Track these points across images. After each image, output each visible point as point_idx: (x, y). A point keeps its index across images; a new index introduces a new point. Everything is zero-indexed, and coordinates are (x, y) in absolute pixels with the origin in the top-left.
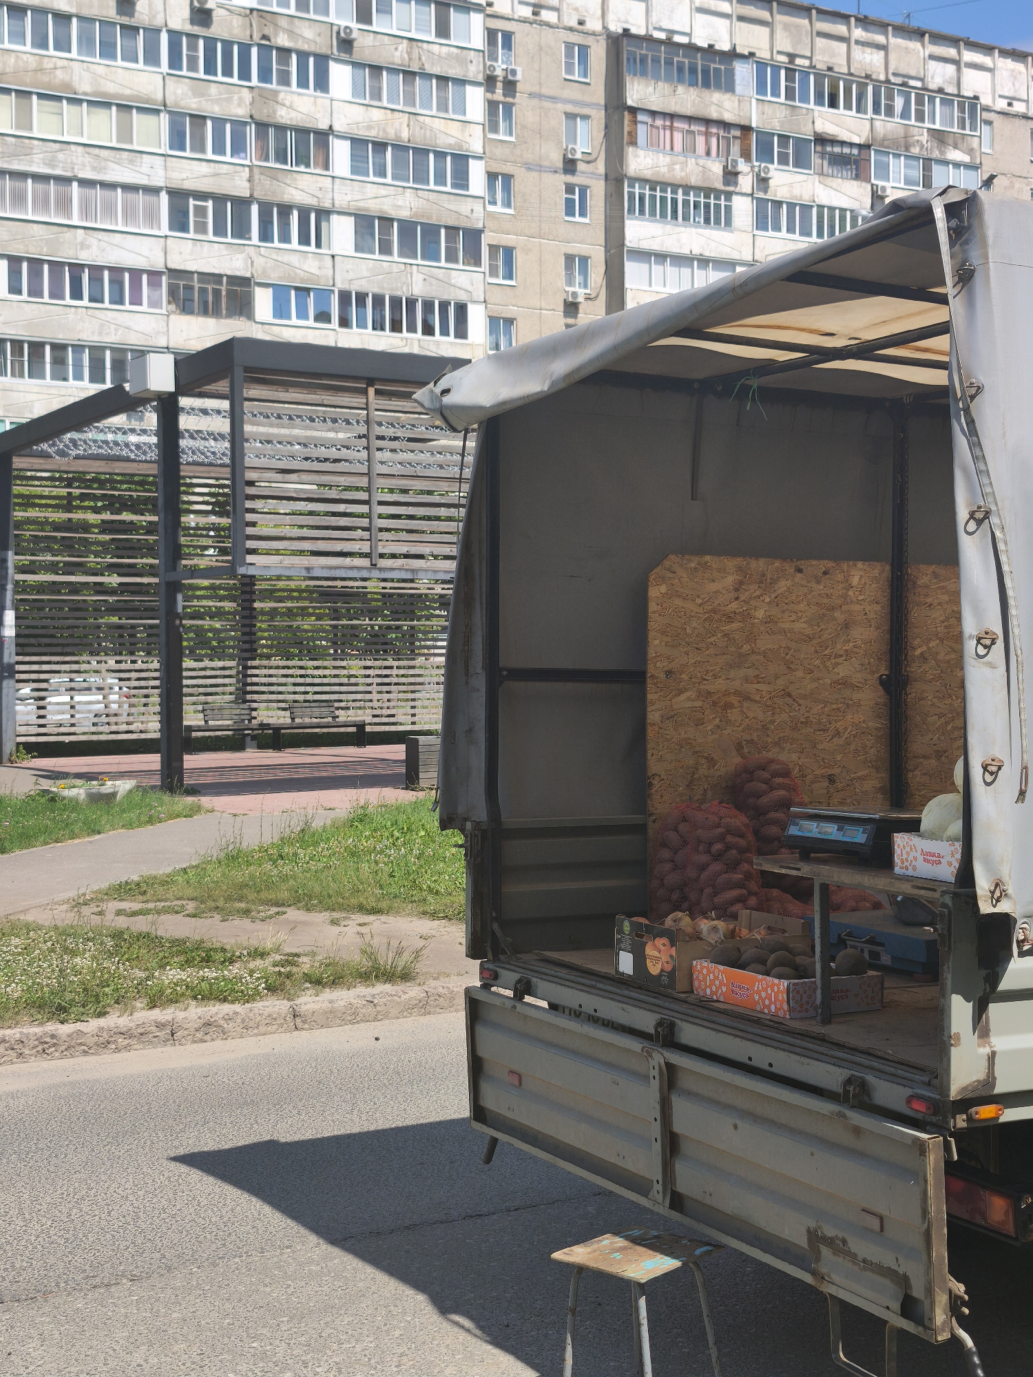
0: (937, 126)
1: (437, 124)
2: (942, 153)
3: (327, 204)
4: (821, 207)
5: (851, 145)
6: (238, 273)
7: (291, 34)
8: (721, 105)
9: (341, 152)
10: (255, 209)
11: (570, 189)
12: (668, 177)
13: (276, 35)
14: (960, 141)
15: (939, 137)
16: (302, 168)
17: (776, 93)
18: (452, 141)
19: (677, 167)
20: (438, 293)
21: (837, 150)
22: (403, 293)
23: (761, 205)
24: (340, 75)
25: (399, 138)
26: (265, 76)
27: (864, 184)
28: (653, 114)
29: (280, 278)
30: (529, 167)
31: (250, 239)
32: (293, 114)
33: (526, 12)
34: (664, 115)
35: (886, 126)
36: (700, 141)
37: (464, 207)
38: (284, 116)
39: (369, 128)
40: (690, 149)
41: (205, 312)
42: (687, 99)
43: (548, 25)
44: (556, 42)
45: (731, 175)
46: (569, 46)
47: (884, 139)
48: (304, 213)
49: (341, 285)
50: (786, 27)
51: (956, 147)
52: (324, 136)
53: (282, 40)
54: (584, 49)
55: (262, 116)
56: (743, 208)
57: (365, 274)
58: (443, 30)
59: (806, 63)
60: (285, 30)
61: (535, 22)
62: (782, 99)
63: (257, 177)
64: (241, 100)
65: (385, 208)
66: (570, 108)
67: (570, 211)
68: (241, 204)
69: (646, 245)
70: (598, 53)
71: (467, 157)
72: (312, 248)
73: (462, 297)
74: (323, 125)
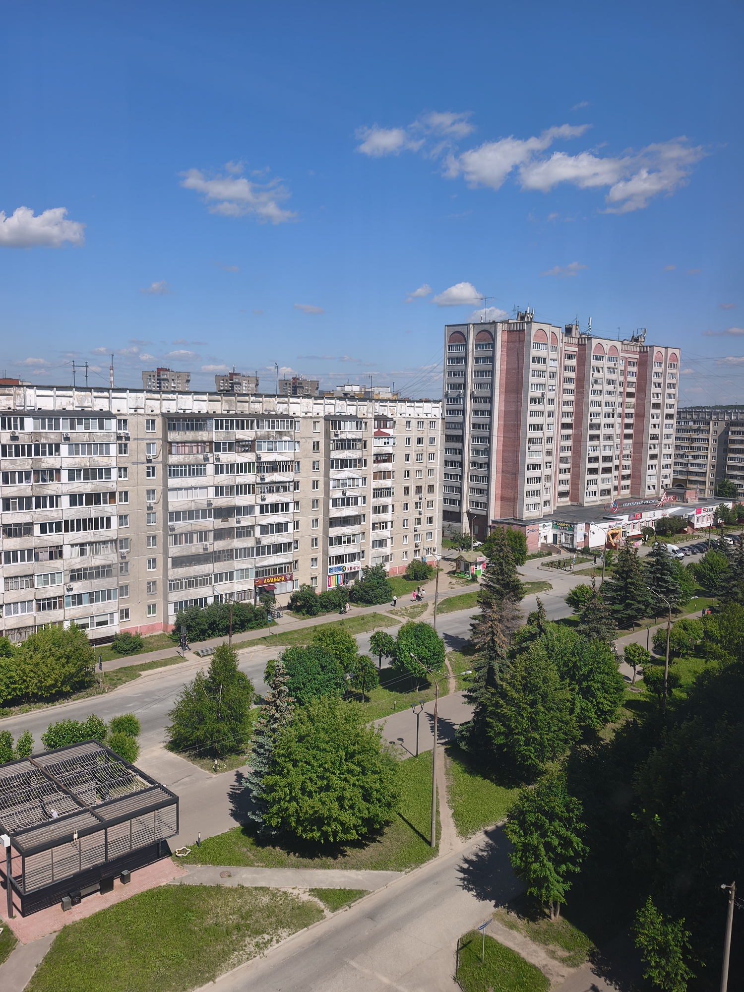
0: (279, 430)
1: (100, 459)
2: (281, 438)
3: (60, 493)
4: (238, 464)
5: (249, 441)
6: (28, 522)
7: (46, 438)
8: (203, 435)
9: (64, 475)
10: (34, 499)
11: (148, 468)
12: (183, 463)
13: (41, 439)
14: (287, 434)
15: (280, 434)
16: (51, 482)
17: (222, 428)
18: (105, 464)
19: (186, 458)
20: (99, 515)
21: (244, 443)
22: (87, 517)
23: (216, 466)
24: (64, 449)
25: (86, 466)
26: (37, 454)
27: (253, 453)
28: (178, 443)
29: (43, 521)
30: (133, 463)
31: (32, 509)
32: (47, 465)
33: (132, 411)
34: (182, 443)
35: (261, 432)
36: (195, 448)
37: (110, 485)
38: (44, 466)
39: (75, 465)
40: (191, 453)
41: (16, 536)
42: (190, 435)
43: (140, 414)
44: (143, 420)
45: (206, 459)
46: (148, 421)
47: (260, 436)
48: (51, 497)
49: (65, 519)
50: (227, 401)
51: (285, 436)
52: (58, 471)
53: (43, 441)
54: (153, 421)
55: (36, 467)
56: (210, 469)
57: (74, 513)
58: (101, 427)
59: (234, 412)
60: (44, 437)
61: (135, 414)
62: (224, 430)
63: (34, 488)
64: (28, 463)
65: (81, 490)
66: (148, 441)
67: (148, 475)
68: (29, 499)
69: (175, 486)
70: (159, 422)
71: (110, 468)
72: (55, 508)
73: (109, 515)
74: (58, 467)
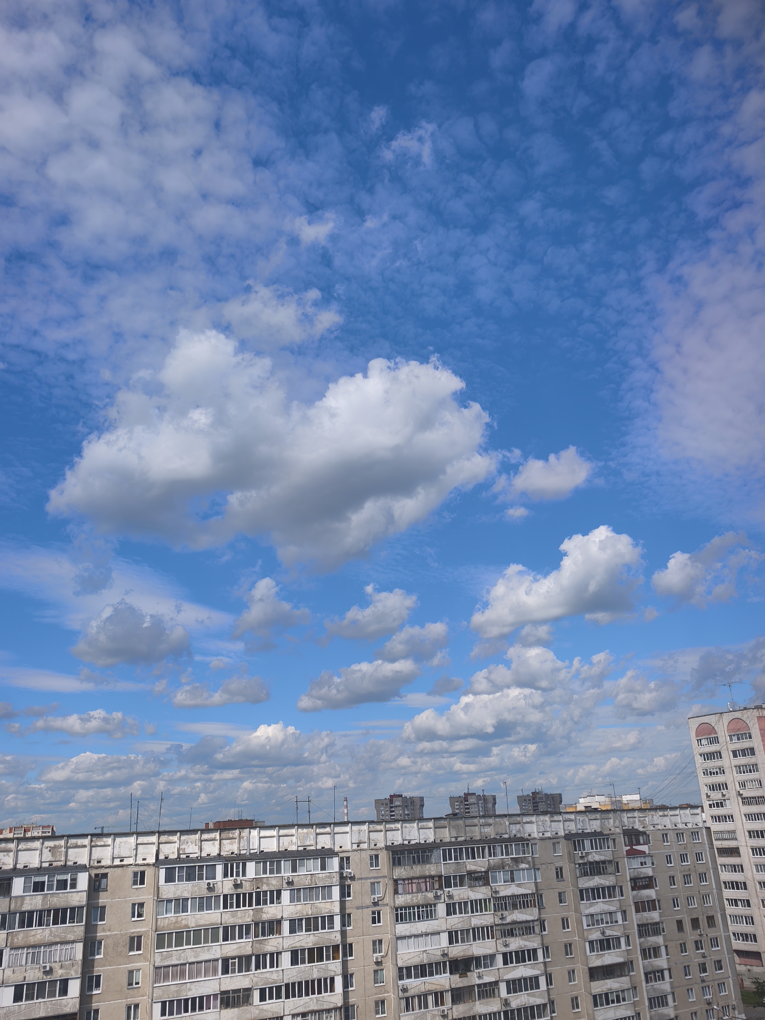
0: (514, 856)
1: (322, 905)
2: (517, 866)
3: (280, 949)
4: (471, 901)
5: (481, 872)
6: (247, 987)
7: (268, 884)
8: (431, 869)
9: (286, 926)
10: (254, 958)
11: (373, 913)
12: (411, 904)
13: (262, 886)
14: (523, 860)
15: (516, 860)
16: (271, 936)
17: (450, 859)
18: (327, 910)
19: (414, 898)
20: (322, 975)
21: (476, 875)
22: (309, 978)
23: (448, 905)
24: (286, 895)
25: (307, 915)
26: (258, 903)
27: (488, 887)
28: (404, 880)
29: (263, 985)
30: (358, 908)
31: (251, 970)
32: (268, 915)
33: (355, 847)
34: (408, 879)
35: (494, 860)
36: (423, 885)
37: (332, 936)
38: (265, 917)
39: (297, 913)
40: (419, 890)
41: (233, 1007)
42: (417, 870)
43: (363, 850)
44: (366, 856)
45: (437, 897)
46: (371, 857)
47: (494, 866)
48: (272, 955)
49: (286, 982)
50: (454, 827)
51: (522, 863)
52: (279, 922)
53: (265, 888)
54: (377, 856)
55: (257, 920)
56: (441, 909)
57: (295, 974)
58: (323, 868)
59: (463, 839)
60: (265, 883)
61: (358, 850)
62: (453, 861)
63: (254, 945)
64: (249, 915)
65: (302, 945)
66: (372, 880)
67: (374, 922)
68: (248, 958)
69: (403, 934)
70: (384, 857)
71: (333, 916)
72: (275, 969)
73: (332, 974)
74: (279, 917)
